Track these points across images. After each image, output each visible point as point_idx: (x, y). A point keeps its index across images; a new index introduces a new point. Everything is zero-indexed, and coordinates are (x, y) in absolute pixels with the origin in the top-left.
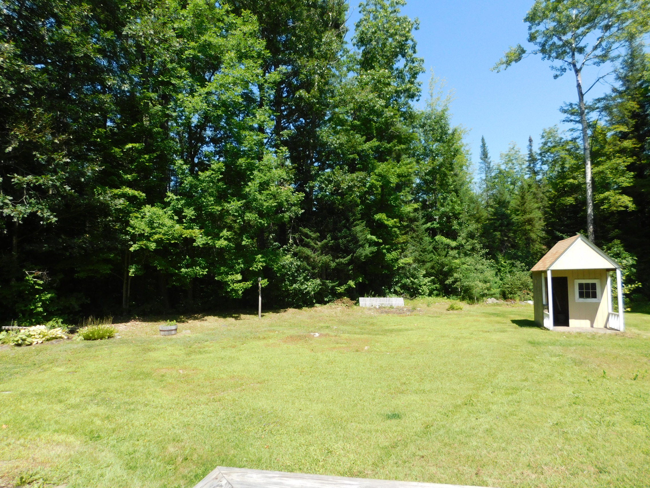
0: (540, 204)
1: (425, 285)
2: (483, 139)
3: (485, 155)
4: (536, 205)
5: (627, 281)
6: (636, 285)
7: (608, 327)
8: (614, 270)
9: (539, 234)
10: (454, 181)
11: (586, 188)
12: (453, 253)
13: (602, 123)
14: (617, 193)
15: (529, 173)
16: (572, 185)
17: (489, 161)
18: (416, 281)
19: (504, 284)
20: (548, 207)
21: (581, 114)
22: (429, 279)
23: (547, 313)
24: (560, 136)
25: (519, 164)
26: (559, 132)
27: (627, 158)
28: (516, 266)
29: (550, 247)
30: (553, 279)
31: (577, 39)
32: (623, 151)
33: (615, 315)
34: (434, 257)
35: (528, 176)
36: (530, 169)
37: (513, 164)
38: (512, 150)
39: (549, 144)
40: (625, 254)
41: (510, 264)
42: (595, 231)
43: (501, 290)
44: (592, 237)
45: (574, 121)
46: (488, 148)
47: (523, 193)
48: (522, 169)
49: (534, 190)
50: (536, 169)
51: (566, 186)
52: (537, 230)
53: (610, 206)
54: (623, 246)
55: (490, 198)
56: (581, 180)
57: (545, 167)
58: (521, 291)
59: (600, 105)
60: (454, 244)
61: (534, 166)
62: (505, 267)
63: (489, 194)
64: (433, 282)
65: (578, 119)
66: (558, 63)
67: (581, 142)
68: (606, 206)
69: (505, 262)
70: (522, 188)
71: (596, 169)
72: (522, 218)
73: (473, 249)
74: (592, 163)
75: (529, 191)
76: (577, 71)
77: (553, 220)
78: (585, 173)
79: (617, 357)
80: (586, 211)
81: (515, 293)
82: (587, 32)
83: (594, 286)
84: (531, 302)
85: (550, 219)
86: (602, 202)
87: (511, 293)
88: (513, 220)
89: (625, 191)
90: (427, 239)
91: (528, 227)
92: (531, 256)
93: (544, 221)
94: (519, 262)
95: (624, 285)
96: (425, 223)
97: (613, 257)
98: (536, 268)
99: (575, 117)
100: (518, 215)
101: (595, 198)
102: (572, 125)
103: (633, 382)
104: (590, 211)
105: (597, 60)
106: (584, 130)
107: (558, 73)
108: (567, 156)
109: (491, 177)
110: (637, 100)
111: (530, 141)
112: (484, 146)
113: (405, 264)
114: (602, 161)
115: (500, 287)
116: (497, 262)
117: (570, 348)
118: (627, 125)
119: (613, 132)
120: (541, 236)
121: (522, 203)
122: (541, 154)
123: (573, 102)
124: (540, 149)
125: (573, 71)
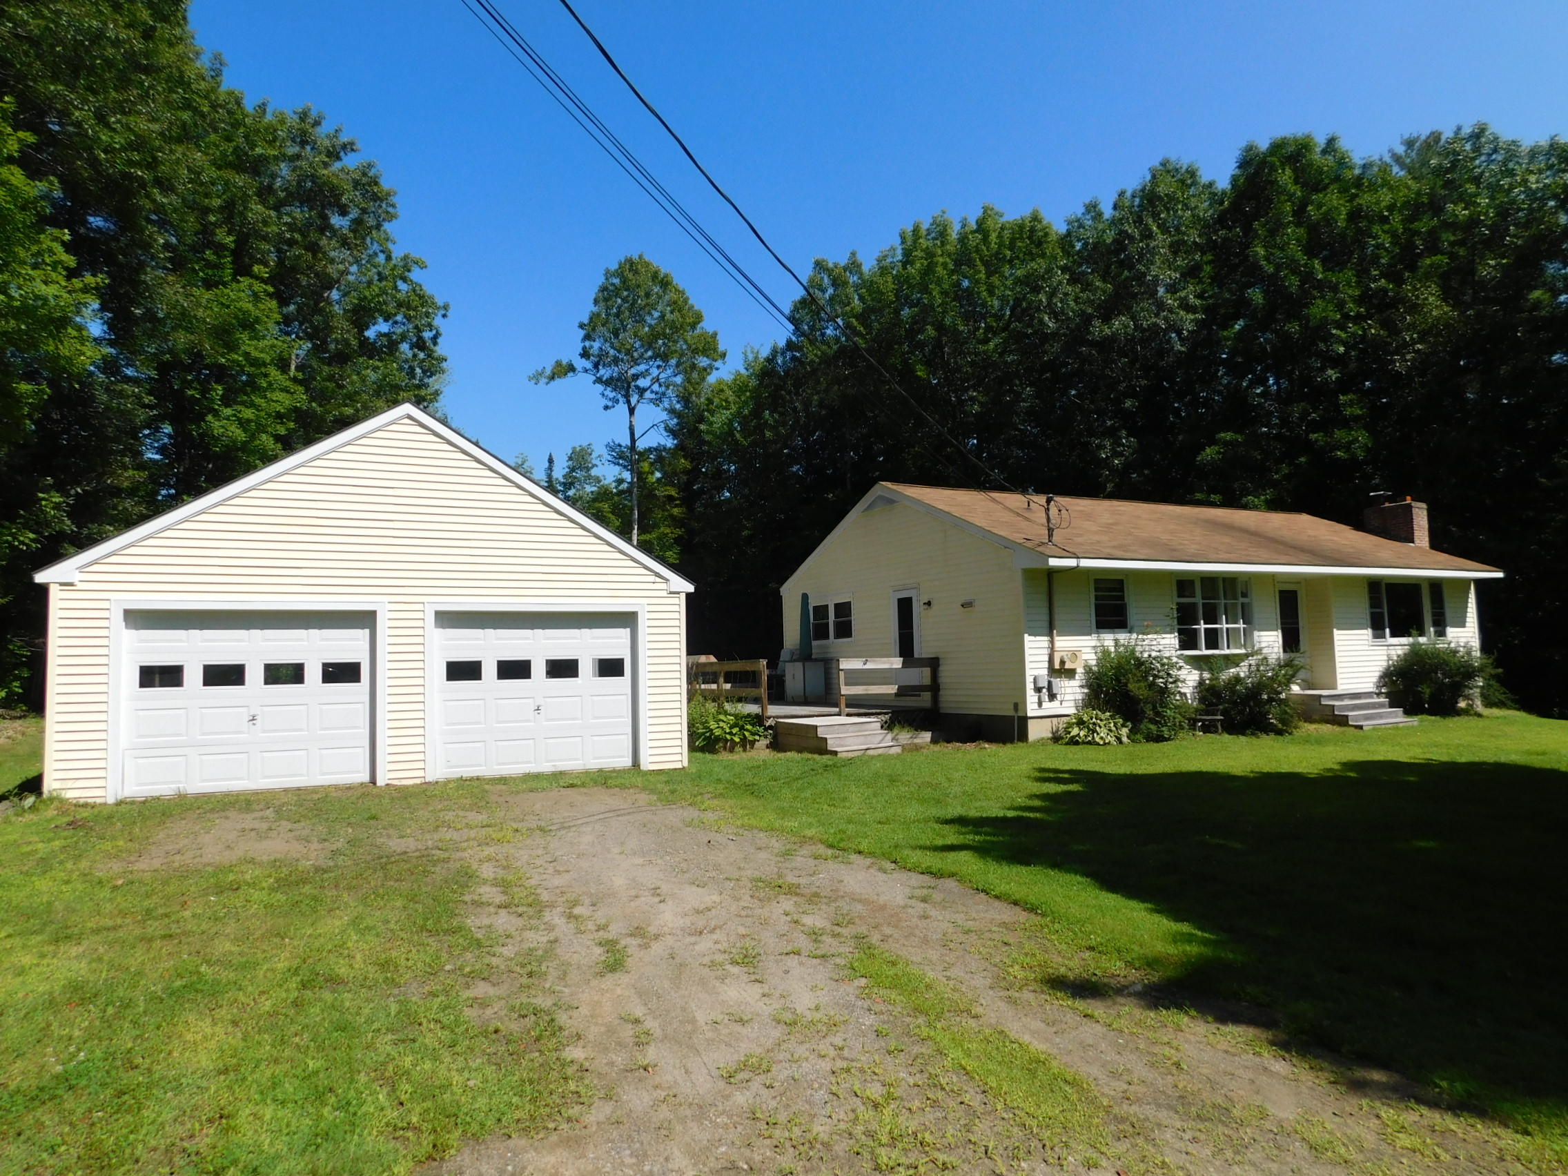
26: (594, 455)
66: (610, 393)
76: (632, 411)
107: (610, 404)
111: (551, 461)
118: (677, 488)
122: (564, 484)
123: (624, 445)
124: (564, 476)
125: (626, 407)
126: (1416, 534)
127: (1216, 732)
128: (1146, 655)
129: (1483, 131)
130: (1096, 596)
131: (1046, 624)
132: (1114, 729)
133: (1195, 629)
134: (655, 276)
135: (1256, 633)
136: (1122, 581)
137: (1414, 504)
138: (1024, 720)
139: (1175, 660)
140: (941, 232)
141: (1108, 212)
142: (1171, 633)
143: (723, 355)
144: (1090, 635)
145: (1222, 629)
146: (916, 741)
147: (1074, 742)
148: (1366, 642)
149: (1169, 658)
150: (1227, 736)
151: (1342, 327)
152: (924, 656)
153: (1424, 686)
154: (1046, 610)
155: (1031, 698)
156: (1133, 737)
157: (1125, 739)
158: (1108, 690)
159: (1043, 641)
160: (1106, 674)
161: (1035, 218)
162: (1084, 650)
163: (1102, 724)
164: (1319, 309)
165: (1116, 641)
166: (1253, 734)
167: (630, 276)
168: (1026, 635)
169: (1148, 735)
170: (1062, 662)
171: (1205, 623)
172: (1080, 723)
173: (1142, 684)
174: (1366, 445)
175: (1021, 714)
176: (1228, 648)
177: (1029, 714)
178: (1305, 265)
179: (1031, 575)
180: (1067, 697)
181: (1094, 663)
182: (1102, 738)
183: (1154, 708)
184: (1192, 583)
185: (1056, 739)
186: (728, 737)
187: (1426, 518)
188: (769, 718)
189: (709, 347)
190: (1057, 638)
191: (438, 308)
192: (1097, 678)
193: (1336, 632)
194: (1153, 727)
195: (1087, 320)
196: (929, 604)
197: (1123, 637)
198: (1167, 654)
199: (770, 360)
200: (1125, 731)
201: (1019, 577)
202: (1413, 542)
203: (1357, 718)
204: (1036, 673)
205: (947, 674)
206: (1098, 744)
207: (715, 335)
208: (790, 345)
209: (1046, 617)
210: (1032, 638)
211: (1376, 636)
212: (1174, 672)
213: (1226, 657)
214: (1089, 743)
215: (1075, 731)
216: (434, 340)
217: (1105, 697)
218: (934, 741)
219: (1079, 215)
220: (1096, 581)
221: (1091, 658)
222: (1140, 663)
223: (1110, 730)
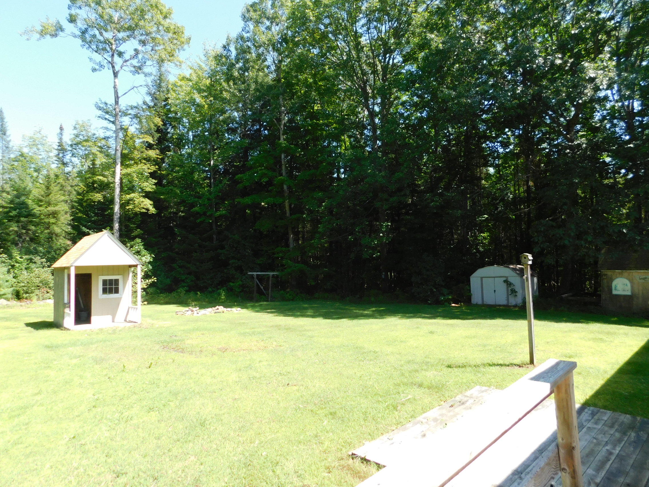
0: (66, 198)
4: (63, 198)
5: (146, 276)
6: (153, 280)
7: (128, 320)
8: (136, 266)
9: (64, 228)
11: (114, 187)
13: (132, 130)
14: (141, 196)
15: (57, 162)
16: (102, 182)
17: (8, 139)
19: (18, 283)
20: (75, 202)
21: (116, 116)
23: (69, 312)
24: (93, 132)
25: (46, 151)
26: (93, 127)
27: (151, 166)
28: (35, 263)
29: (74, 242)
30: (77, 276)
31: (117, 42)
32: (148, 159)
33: (134, 308)
35: (56, 165)
36: (58, 158)
37: (38, 149)
38: (38, 134)
39: (81, 137)
40: (144, 252)
41: (28, 260)
42: (120, 230)
43: (14, 290)
44: (117, 234)
45: (109, 120)
46: (7, 125)
47: (49, 182)
48: (49, 157)
49: (61, 181)
50: (65, 160)
51: (95, 182)
52: (62, 223)
53: (134, 207)
54: (143, 245)
55: (6, 183)
56: (110, 179)
57: (76, 160)
58: (39, 289)
59: (133, 112)
61: (63, 157)
62: (21, 263)
63: (5, 178)
65: (112, 120)
66: (97, 57)
67: (113, 142)
68: (131, 207)
69: (21, 258)
70: (48, 177)
71: (125, 171)
72: (45, 210)
74: (122, 164)
75: (56, 182)
76: (116, 74)
77: (80, 215)
78: (114, 172)
79: (135, 349)
80: (112, 209)
81: (32, 292)
82: (127, 40)
83: (117, 281)
84: (51, 302)
85: (77, 213)
86: (128, 202)
87: (27, 293)
88: (35, 211)
89: (147, 195)
91: (52, 220)
92: (54, 251)
93: (71, 216)
94: (39, 258)
95: (142, 280)
97: (134, 254)
98: (58, 264)
99: (110, 117)
100: (40, 206)
101: (122, 198)
102: (105, 123)
103: (149, 370)
104: (117, 208)
105: (133, 69)
106: (116, 132)
107: (97, 67)
108: (98, 153)
109: (9, 158)
110: (161, 117)
111: (61, 129)
114: (131, 165)
115: (12, 286)
116: (11, 257)
117: (91, 346)
118: (153, 137)
119: (141, 140)
120: (67, 230)
121: (46, 193)
122: (72, 145)
123: (109, 102)
124: (71, 140)
125: (111, 71)
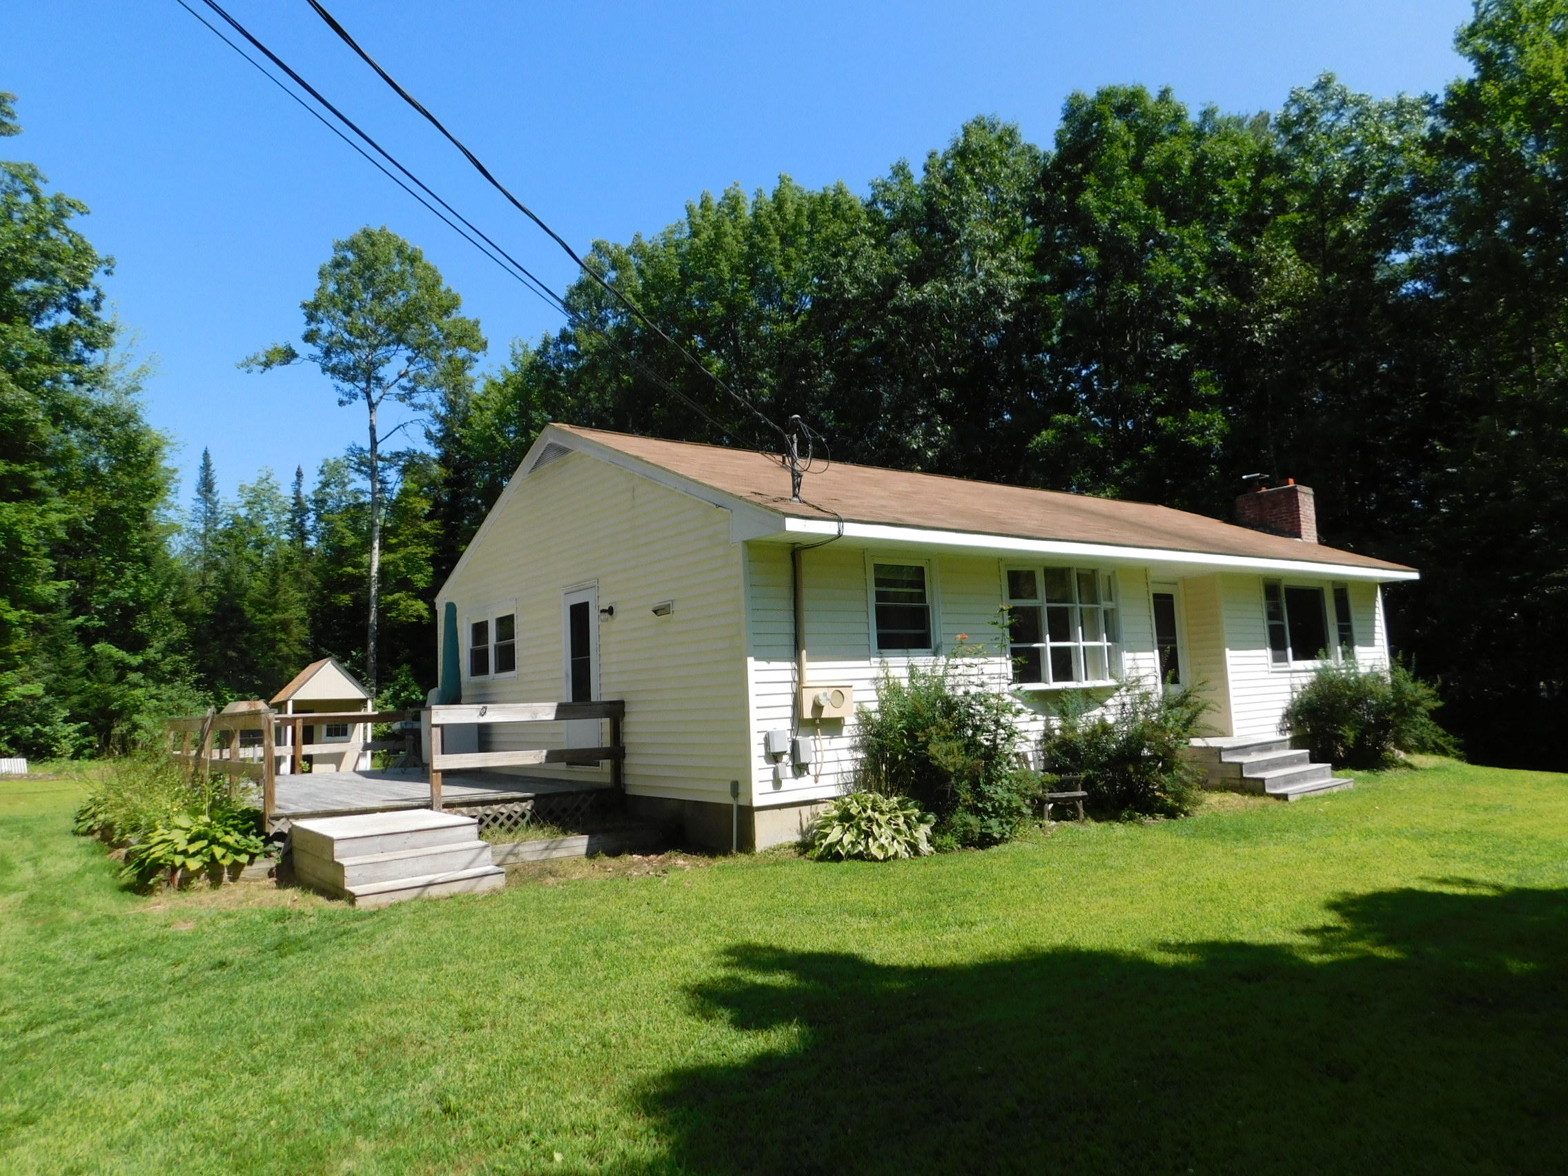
0: (306, 595)
1: (65, 737)
2: (206, 455)
3: (207, 486)
4: (299, 595)
8: (366, 701)
10: (143, 540)
11: (369, 583)
12: (133, 677)
14: (411, 596)
15: (291, 532)
16: (350, 575)
17: (216, 499)
18: (47, 729)
20: (317, 602)
22: (76, 727)
25: (275, 512)
32: (422, 537)
34: (88, 684)
35: (288, 538)
36: (294, 525)
37: (263, 510)
38: (265, 483)
42: (377, 650)
47: (276, 572)
48: (279, 523)
49: (296, 566)
50: (305, 528)
51: (341, 575)
52: (294, 641)
53: (399, 614)
54: (412, 675)
55: (210, 571)
56: (363, 570)
59: (401, 461)
60: (136, 660)
61: (301, 522)
64: (84, 732)
65: (368, 472)
66: (348, 386)
68: (394, 614)
70: (274, 561)
71: (387, 557)
72: (270, 619)
73: (176, 672)
74: (381, 546)
75: (286, 570)
76: (372, 406)
77: (320, 627)
78: (369, 560)
80: (367, 618)
86: (389, 607)
88: (253, 621)
89: (419, 595)
90: (74, 647)
91: (280, 636)
93: (311, 626)
96: (73, 616)
98: (275, 699)
100: (261, 612)
101: (381, 601)
104: (373, 617)
107: (345, 399)
109: (216, 531)
111: (299, 474)
112: (206, 467)
113: (24, 696)
114: (393, 547)
116: (217, 695)
121: (272, 590)
122: (316, 502)
123: (363, 447)
124: (315, 493)
125: (365, 403)
126: (1304, 526)
127: (1075, 817)
128: (960, 691)
129: (1329, 81)
130: (877, 593)
131: (789, 640)
132: (904, 827)
133: (1038, 649)
134: (400, 251)
135: (1127, 657)
136: (922, 569)
137: (1299, 488)
138: (747, 813)
139: (1008, 698)
140: (733, 204)
141: (919, 177)
142: (1001, 655)
143: (484, 345)
144: (868, 658)
145: (1077, 648)
146: (555, 854)
147: (832, 855)
148: (1265, 667)
149: (998, 696)
150: (1093, 824)
151: (1189, 292)
152: (606, 698)
153: (1346, 728)
154: (789, 615)
155: (760, 772)
156: (938, 840)
157: (924, 847)
158: (894, 757)
159: (783, 670)
160: (891, 728)
161: (840, 191)
162: (856, 685)
163: (883, 819)
164: (1161, 266)
165: (912, 668)
166: (1131, 818)
167: (367, 247)
168: (750, 660)
169: (965, 833)
170: (818, 708)
171: (1052, 640)
172: (846, 818)
173: (954, 745)
174: (1222, 431)
175: (742, 801)
176: (1086, 679)
177: (756, 804)
178: (1146, 217)
179: (756, 551)
180: (826, 769)
181: (874, 706)
182: (882, 847)
183: (975, 784)
184: (1030, 575)
185: (804, 847)
186: (178, 860)
187: (1312, 508)
188: (277, 818)
189: (468, 337)
190: (807, 665)
191: (100, 263)
192: (878, 735)
193: (1229, 653)
194: (972, 820)
195: (891, 284)
196: (610, 611)
197: (923, 661)
198: (995, 690)
199: (542, 352)
200: (923, 831)
201: (738, 555)
202: (1300, 536)
203: (1277, 781)
204: (769, 726)
205: (636, 728)
206: (875, 859)
207: (477, 323)
208: (565, 337)
209: (789, 628)
210: (763, 665)
211: (1276, 659)
212: (1006, 719)
213: (1087, 692)
214: (860, 857)
215: (835, 834)
216: (97, 302)
217: (890, 768)
218: (591, 854)
219: (885, 178)
220: (878, 568)
221: (870, 700)
222: (950, 707)
223: (898, 831)
